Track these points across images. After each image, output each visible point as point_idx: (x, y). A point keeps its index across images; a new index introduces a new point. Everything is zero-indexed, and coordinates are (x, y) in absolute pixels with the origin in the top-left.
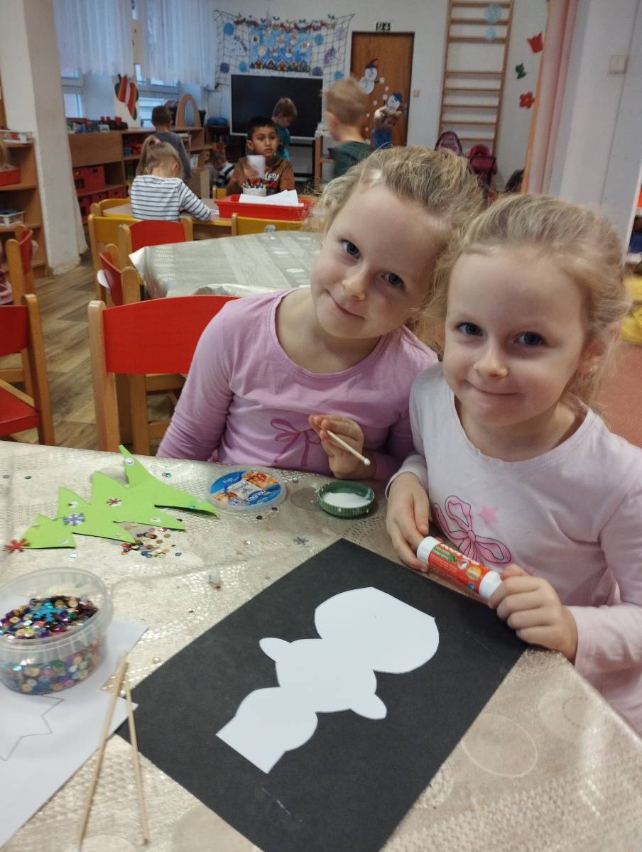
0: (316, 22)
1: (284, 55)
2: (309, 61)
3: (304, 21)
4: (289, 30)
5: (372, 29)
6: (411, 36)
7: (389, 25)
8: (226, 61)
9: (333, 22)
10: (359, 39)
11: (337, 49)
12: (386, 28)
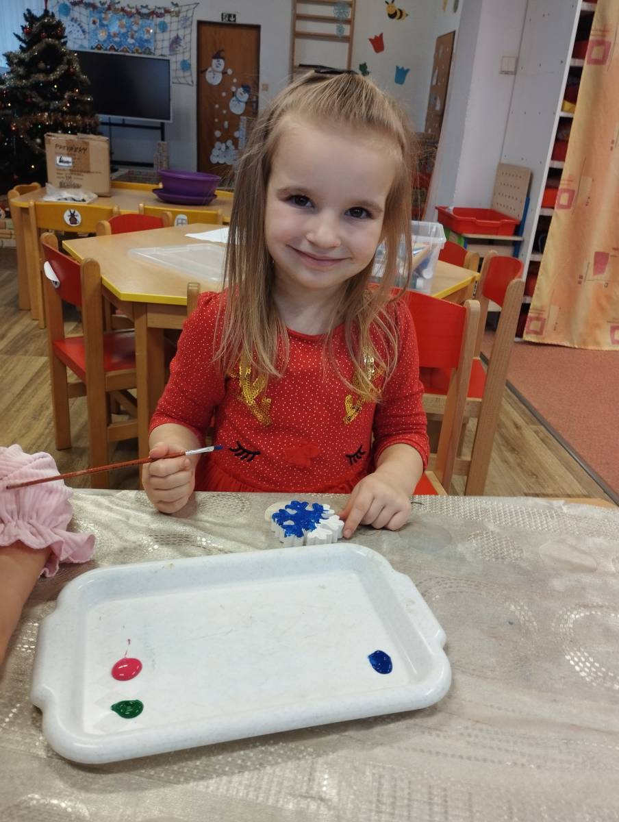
0: (159, 8)
1: (126, 40)
2: (153, 48)
3: (146, 7)
4: (130, 15)
5: (218, 19)
6: (257, 28)
7: (235, 16)
9: (177, 9)
10: (205, 29)
11: (181, 37)
12: (232, 19)
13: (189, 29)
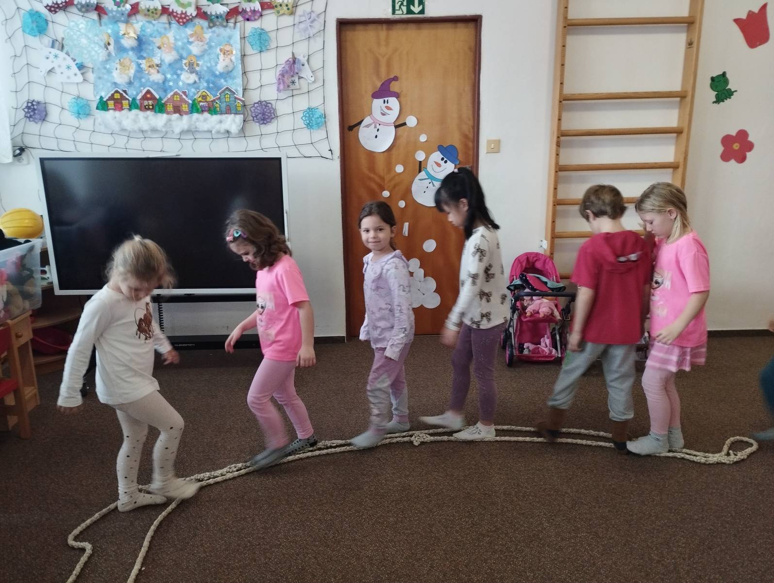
1: (179, 76)
2: (241, 88)
5: (383, 12)
6: (473, 22)
7: (422, 2)
8: (37, 95)
10: (354, 33)
11: (302, 58)
12: (417, 9)
13: (319, 40)
